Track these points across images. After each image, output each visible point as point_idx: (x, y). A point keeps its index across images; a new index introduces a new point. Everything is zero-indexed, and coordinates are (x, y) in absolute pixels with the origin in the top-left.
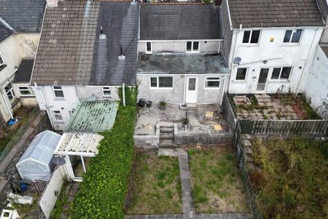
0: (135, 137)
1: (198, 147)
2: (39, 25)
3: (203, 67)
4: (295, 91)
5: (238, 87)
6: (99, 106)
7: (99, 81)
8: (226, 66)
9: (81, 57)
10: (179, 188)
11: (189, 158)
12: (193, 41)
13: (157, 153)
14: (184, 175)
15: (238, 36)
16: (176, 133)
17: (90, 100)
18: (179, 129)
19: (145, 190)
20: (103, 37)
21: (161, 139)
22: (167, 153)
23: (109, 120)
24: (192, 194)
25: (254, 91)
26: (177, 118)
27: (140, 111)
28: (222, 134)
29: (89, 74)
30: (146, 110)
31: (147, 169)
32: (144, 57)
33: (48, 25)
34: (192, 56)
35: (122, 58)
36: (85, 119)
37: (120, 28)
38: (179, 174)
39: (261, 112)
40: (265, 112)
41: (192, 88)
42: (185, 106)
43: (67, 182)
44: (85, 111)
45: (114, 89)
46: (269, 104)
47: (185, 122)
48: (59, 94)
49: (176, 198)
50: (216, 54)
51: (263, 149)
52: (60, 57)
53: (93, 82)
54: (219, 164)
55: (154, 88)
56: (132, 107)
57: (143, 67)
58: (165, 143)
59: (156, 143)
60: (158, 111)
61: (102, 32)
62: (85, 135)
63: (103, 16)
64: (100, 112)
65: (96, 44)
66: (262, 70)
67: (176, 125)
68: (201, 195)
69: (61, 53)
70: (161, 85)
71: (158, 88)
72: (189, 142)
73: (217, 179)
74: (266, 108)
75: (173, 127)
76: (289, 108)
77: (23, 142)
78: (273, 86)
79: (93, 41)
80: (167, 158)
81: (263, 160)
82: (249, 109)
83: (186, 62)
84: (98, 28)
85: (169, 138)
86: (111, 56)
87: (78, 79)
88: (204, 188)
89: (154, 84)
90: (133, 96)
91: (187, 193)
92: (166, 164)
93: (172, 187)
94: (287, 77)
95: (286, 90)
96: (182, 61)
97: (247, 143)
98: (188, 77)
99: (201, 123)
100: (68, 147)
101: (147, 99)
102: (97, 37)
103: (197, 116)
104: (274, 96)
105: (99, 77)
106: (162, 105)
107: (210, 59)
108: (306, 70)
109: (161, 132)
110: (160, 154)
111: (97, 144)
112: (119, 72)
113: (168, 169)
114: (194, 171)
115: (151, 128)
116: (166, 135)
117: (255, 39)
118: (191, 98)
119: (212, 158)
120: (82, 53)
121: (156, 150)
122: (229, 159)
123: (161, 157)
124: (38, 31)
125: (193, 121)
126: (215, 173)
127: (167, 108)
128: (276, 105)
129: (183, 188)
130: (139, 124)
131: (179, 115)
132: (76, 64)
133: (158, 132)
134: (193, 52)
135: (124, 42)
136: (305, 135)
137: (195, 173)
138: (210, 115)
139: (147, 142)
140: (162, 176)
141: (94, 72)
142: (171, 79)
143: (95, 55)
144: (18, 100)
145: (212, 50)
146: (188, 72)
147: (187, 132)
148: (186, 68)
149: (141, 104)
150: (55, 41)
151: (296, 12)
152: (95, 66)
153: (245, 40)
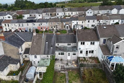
0: (55, 68)
1: (71, 71)
2: (31, 40)
3: (71, 50)
4: (95, 56)
5: (81, 55)
6: (46, 60)
7: (46, 54)
8: (77, 50)
9: (42, 48)
10: (65, 80)
11: (68, 73)
12: (69, 44)
13: (60, 72)
14: (67, 77)
15: (79, 43)
16: (65, 67)
17: (43, 58)
18: (66, 66)
19: (57, 81)
20: (47, 43)
21: (61, 69)
22: (63, 72)
23: (48, 64)
24: (68, 82)
25: (85, 56)
26: (65, 63)
27: (56, 61)
28: (76, 67)
29: (43, 52)
30: (57, 61)
31: (58, 76)
32: (57, 47)
33: (33, 40)
34: (69, 47)
35: (52, 48)
36: (42, 63)
37: (51, 41)
38: (65, 77)
39: (87, 62)
40: (88, 62)
41: (69, 55)
42: (67, 60)
43: (38, 79)
44: (42, 61)
45: (49, 56)
47: (67, 64)
48: (36, 57)
49: (65, 82)
50: (75, 47)
51: (86, 71)
52: (36, 48)
53: (44, 54)
54: (75, 75)
55: (59, 55)
56: (54, 60)
57: (57, 50)
58: (62, 70)
59: (60, 70)
60: (60, 61)
61: (47, 42)
62: (43, 67)
63: (47, 38)
64: (46, 61)
65: (45, 44)
66: (86, 51)
67: (65, 65)
68: (71, 82)
69: (37, 47)
70: (61, 55)
71: (60, 55)
72: (68, 69)
73: (75, 78)
74: (88, 61)
75: (64, 66)
76: (94, 61)
77: (27, 69)
78: (90, 55)
79: (44, 44)
80: (63, 73)
81: (86, 73)
82: (84, 61)
83: (67, 49)
84: (46, 40)
85: (63, 68)
86: (49, 47)
87: (41, 53)
88: (71, 80)
89: (59, 54)
90: (54, 57)
91: (67, 81)
92: (62, 75)
93: (64, 80)
94: (93, 53)
95: (93, 56)
96: (66, 49)
97: (82, 69)
98: (68, 53)
99: (71, 64)
100: (39, 70)
101: (57, 58)
102: (46, 43)
103: (70, 63)
104: (90, 58)
105: (46, 53)
106: (61, 60)
107: (73, 48)
108: (97, 51)
109: (61, 67)
110: (61, 72)
111: (46, 69)
112: (51, 51)
113: (63, 76)
114: (69, 76)
115: (59, 66)
116: (62, 68)
117: (84, 44)
118: (69, 58)
119: (74, 73)
120: (42, 47)
121: (60, 71)
122: (78, 73)
123: (61, 73)
124: (31, 41)
125: (69, 64)
126: (74, 77)
127: (63, 61)
128: (91, 60)
130: (55, 65)
131: (66, 62)
132: (40, 50)
133: (60, 67)
134: (69, 46)
135: (52, 44)
136: (96, 67)
138: (74, 62)
139: (58, 69)
140: (61, 77)
141: (45, 51)
142: (64, 53)
143: (45, 47)
144: (24, 59)
145: (74, 46)
146: (68, 51)
147: (68, 67)
148: (67, 50)
149: (56, 60)
150: (35, 44)
151: (93, 38)
152: (45, 50)
153: (81, 44)
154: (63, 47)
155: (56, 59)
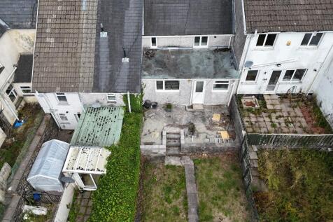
0: (142, 147)
1: (205, 155)
2: (33, 18)
4: (306, 91)
5: (247, 88)
6: (105, 113)
7: (103, 87)
8: (236, 68)
9: (83, 60)
10: (186, 204)
11: (196, 168)
12: (201, 36)
13: (164, 162)
14: (191, 188)
15: (252, 40)
16: (182, 142)
17: (95, 106)
18: (186, 136)
19: (153, 206)
20: (104, 35)
21: (168, 147)
22: (174, 161)
24: (198, 211)
25: (264, 91)
26: (184, 122)
27: (146, 113)
28: (229, 145)
29: (92, 79)
30: (152, 112)
31: (154, 182)
32: (149, 54)
33: (43, 20)
34: (200, 51)
35: (126, 60)
36: (91, 129)
37: (122, 24)
38: (185, 188)
39: (270, 117)
40: (274, 116)
41: (199, 89)
42: (191, 107)
43: (78, 192)
44: (90, 118)
46: (278, 107)
47: (192, 130)
48: (63, 99)
50: (226, 50)
52: (60, 60)
53: (96, 88)
54: (224, 176)
55: (160, 91)
56: (138, 111)
57: (148, 68)
58: (172, 151)
59: (162, 152)
60: (164, 114)
61: (103, 30)
62: (92, 149)
63: (102, 8)
64: (105, 120)
65: (97, 43)
66: (274, 72)
67: (182, 131)
68: (207, 212)
69: (60, 55)
70: (166, 88)
71: (164, 91)
72: (194, 151)
73: (222, 193)
74: (274, 111)
75: (179, 134)
76: (298, 112)
78: (284, 86)
79: (94, 40)
80: (173, 167)
82: (257, 113)
83: (194, 61)
84: (98, 24)
85: (175, 145)
86: (114, 58)
87: (81, 84)
88: (209, 204)
89: (159, 85)
91: (193, 210)
92: (173, 176)
94: (300, 78)
95: (296, 91)
96: (189, 61)
97: (253, 156)
98: (195, 81)
99: (208, 129)
100: (76, 166)
101: (153, 100)
102: (98, 35)
103: (204, 120)
104: (283, 97)
105: (103, 82)
106: (169, 107)
107: (219, 55)
108: (321, 72)
109: (168, 139)
110: (166, 163)
112: (123, 75)
113: (175, 181)
114: (200, 183)
115: (158, 135)
116: (172, 143)
118: (198, 99)
119: (218, 169)
120: (83, 55)
121: (162, 158)
122: (235, 169)
123: (168, 167)
124: (32, 27)
125: (200, 127)
126: (220, 186)
127: (174, 110)
128: (284, 107)
129: (189, 204)
130: (145, 130)
131: (185, 118)
132: (77, 68)
133: (165, 141)
134: (201, 46)
135: (127, 42)
137: (201, 187)
138: (216, 118)
139: (155, 151)
140: (169, 190)
141: (97, 77)
143: (97, 57)
144: (21, 98)
145: (222, 46)
146: (196, 76)
147: (193, 141)
148: (194, 70)
149: (147, 105)
150: (52, 40)
152: (97, 70)
153: (260, 43)
154: (173, 53)
155: (146, 102)
